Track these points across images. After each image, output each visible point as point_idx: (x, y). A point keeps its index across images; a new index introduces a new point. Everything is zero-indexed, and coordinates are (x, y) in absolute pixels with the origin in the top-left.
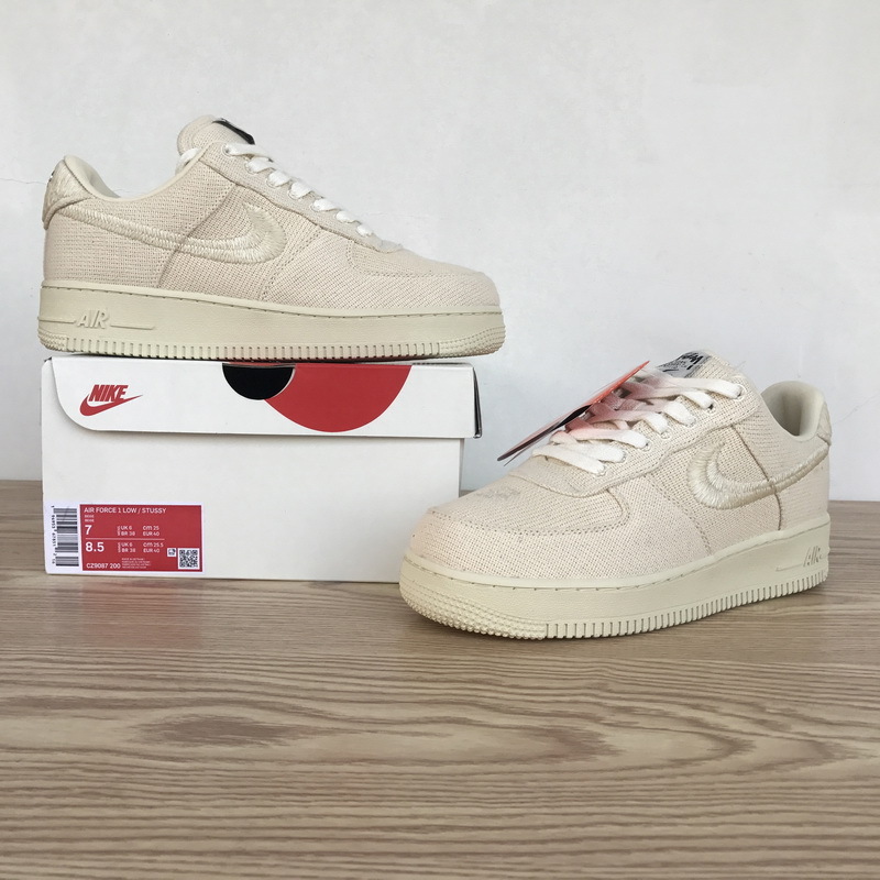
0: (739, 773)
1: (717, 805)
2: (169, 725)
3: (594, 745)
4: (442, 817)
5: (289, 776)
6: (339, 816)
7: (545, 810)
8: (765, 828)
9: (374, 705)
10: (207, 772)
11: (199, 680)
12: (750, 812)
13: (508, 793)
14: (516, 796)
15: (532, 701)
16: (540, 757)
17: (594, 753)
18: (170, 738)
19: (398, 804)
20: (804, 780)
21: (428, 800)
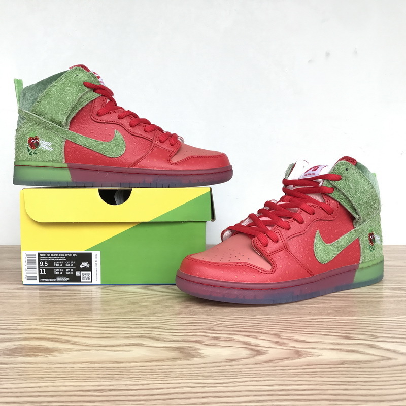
0: (256, 364)
1: (239, 378)
4: (113, 385)
6: (66, 386)
7: (160, 382)
8: (257, 387)
10: (15, 369)
11: (29, 330)
12: (253, 381)
13: (147, 375)
14: (150, 376)
16: (168, 359)
19: (95, 380)
20: (284, 367)
21: (109, 378)
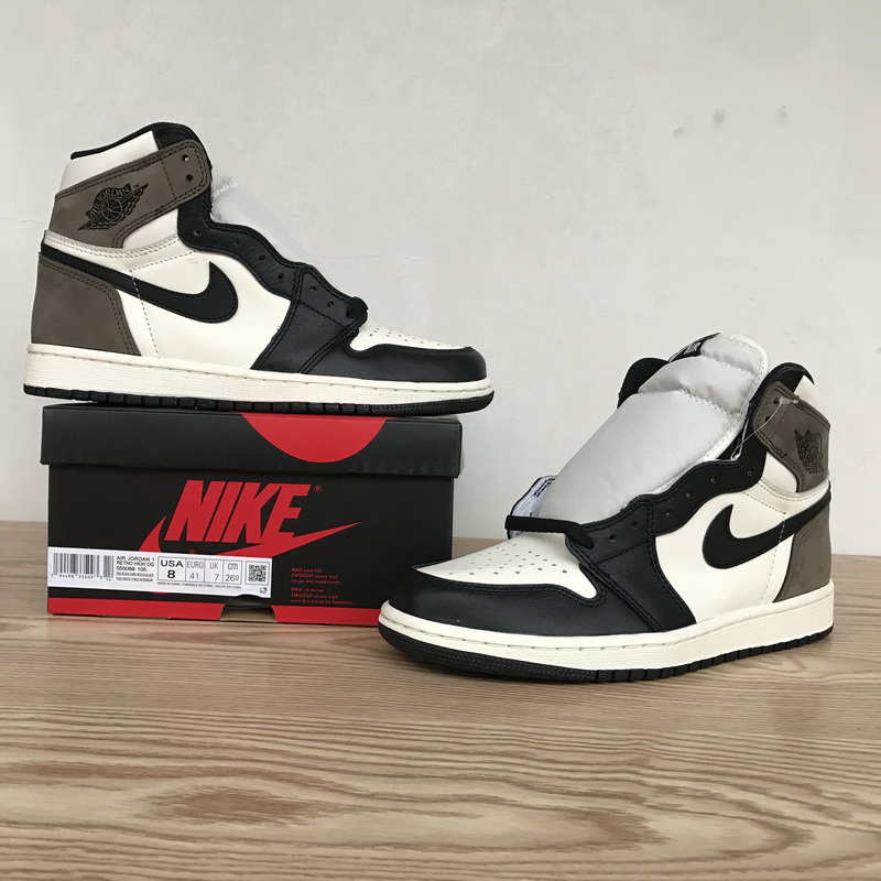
2: (179, 798)
3: (637, 831)
5: (306, 861)
9: (399, 780)
15: (569, 779)
17: (636, 841)
18: (181, 813)
